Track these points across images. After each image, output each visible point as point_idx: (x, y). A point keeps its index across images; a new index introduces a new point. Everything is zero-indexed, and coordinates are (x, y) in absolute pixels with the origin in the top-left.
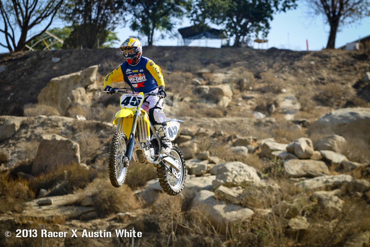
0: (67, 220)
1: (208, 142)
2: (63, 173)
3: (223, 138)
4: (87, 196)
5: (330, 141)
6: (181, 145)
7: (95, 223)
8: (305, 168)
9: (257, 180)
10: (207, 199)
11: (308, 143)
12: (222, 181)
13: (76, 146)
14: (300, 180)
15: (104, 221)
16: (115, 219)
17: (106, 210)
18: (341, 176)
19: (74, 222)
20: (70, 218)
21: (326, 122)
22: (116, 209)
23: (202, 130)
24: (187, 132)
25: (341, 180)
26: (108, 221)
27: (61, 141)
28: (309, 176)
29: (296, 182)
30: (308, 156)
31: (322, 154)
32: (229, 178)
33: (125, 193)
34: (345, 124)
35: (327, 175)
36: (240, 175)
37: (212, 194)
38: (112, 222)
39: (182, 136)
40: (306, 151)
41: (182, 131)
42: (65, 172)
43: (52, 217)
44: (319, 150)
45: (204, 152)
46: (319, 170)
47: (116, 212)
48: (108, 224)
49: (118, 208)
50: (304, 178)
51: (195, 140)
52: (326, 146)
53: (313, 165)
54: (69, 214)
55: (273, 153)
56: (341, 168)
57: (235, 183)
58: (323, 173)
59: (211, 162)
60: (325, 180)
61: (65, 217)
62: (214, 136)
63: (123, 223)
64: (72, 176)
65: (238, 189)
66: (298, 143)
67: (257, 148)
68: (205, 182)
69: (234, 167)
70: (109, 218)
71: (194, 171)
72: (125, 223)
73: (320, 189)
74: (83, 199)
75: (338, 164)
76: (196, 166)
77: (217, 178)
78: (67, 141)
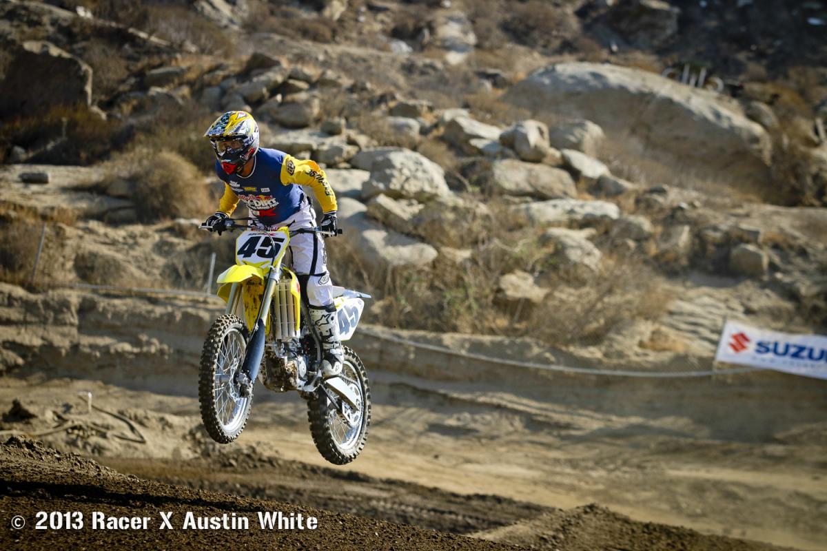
0: (79, 218)
1: (340, 100)
2: (60, 121)
3: (369, 96)
4: (119, 178)
5: (577, 132)
6: (289, 98)
7: (132, 232)
8: (533, 181)
9: (444, 191)
10: (352, 217)
11: (541, 132)
12: (381, 186)
13: (86, 72)
14: (521, 202)
15: (150, 230)
16: (171, 230)
17: (153, 209)
18: (599, 203)
19: (93, 224)
20: (87, 216)
21: (543, 85)
22: (174, 211)
23: (330, 74)
24: (300, 76)
25: (598, 213)
26: (158, 231)
27: (60, 58)
28: (540, 196)
29: (514, 203)
30: (537, 157)
31: (563, 157)
32: (394, 181)
33: (193, 182)
34: (579, 94)
35: (572, 198)
36: (415, 177)
37: (360, 207)
38: (166, 235)
39: (291, 82)
40: (536, 147)
41: (292, 72)
42: (64, 120)
43: (52, 209)
44: (558, 148)
45: (336, 120)
46: (558, 188)
47: (174, 217)
48: (157, 237)
49: (177, 209)
50: (528, 199)
51: (316, 92)
52: (568, 140)
53: (547, 176)
54: (83, 209)
55: (474, 142)
56: (597, 188)
57: (404, 193)
58: (565, 193)
59: (351, 142)
60: (568, 208)
61: (77, 212)
62: (352, 90)
63: (184, 238)
64: (78, 129)
65: (410, 205)
66: (523, 130)
67: (436, 126)
68: (345, 181)
69: (405, 161)
70: (159, 226)
71: (321, 157)
72: (189, 240)
73: (558, 224)
74: (111, 183)
75: (591, 179)
76: (325, 148)
77: (371, 177)
78: (70, 60)
